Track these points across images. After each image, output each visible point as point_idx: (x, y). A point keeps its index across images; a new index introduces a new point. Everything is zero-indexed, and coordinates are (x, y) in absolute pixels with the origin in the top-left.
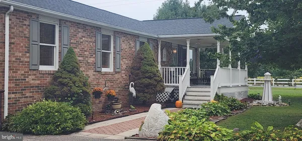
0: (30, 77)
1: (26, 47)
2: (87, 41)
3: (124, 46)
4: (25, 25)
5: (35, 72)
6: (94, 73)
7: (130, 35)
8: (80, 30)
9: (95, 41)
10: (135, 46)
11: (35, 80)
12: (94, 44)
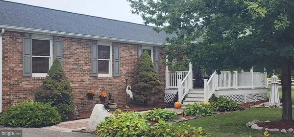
0: (23, 82)
1: (19, 59)
2: (82, 52)
3: (123, 54)
4: (18, 42)
5: (28, 79)
6: (90, 78)
7: (131, 44)
8: (74, 43)
9: (91, 51)
10: (137, 54)
11: (29, 85)
12: (90, 54)
